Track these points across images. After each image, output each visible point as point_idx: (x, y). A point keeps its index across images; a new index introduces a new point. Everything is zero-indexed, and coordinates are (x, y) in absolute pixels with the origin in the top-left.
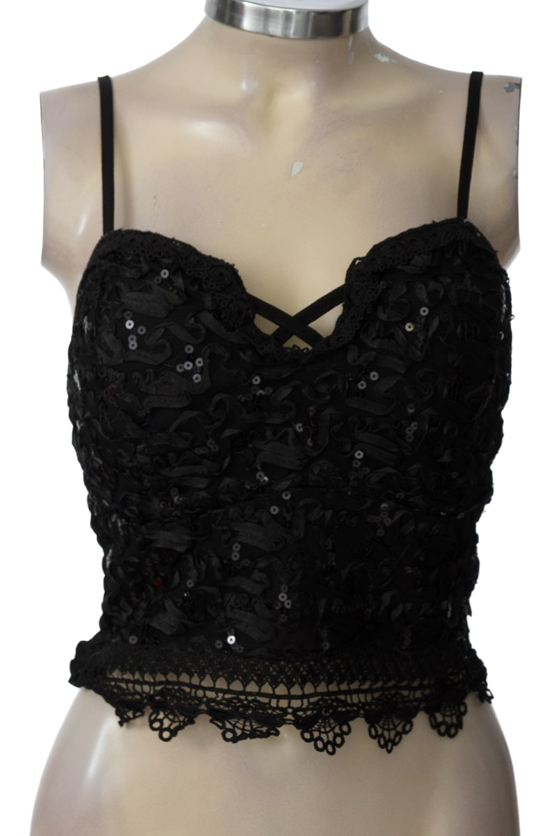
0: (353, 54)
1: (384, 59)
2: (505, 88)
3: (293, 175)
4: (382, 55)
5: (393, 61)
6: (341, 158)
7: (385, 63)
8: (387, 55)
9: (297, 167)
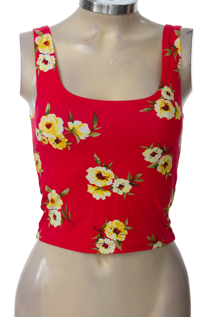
0: (132, 20)
1: (143, 22)
2: (187, 33)
3: (110, 64)
4: (143, 20)
5: (147, 23)
6: (127, 58)
7: (144, 23)
8: (144, 21)
9: (111, 61)
